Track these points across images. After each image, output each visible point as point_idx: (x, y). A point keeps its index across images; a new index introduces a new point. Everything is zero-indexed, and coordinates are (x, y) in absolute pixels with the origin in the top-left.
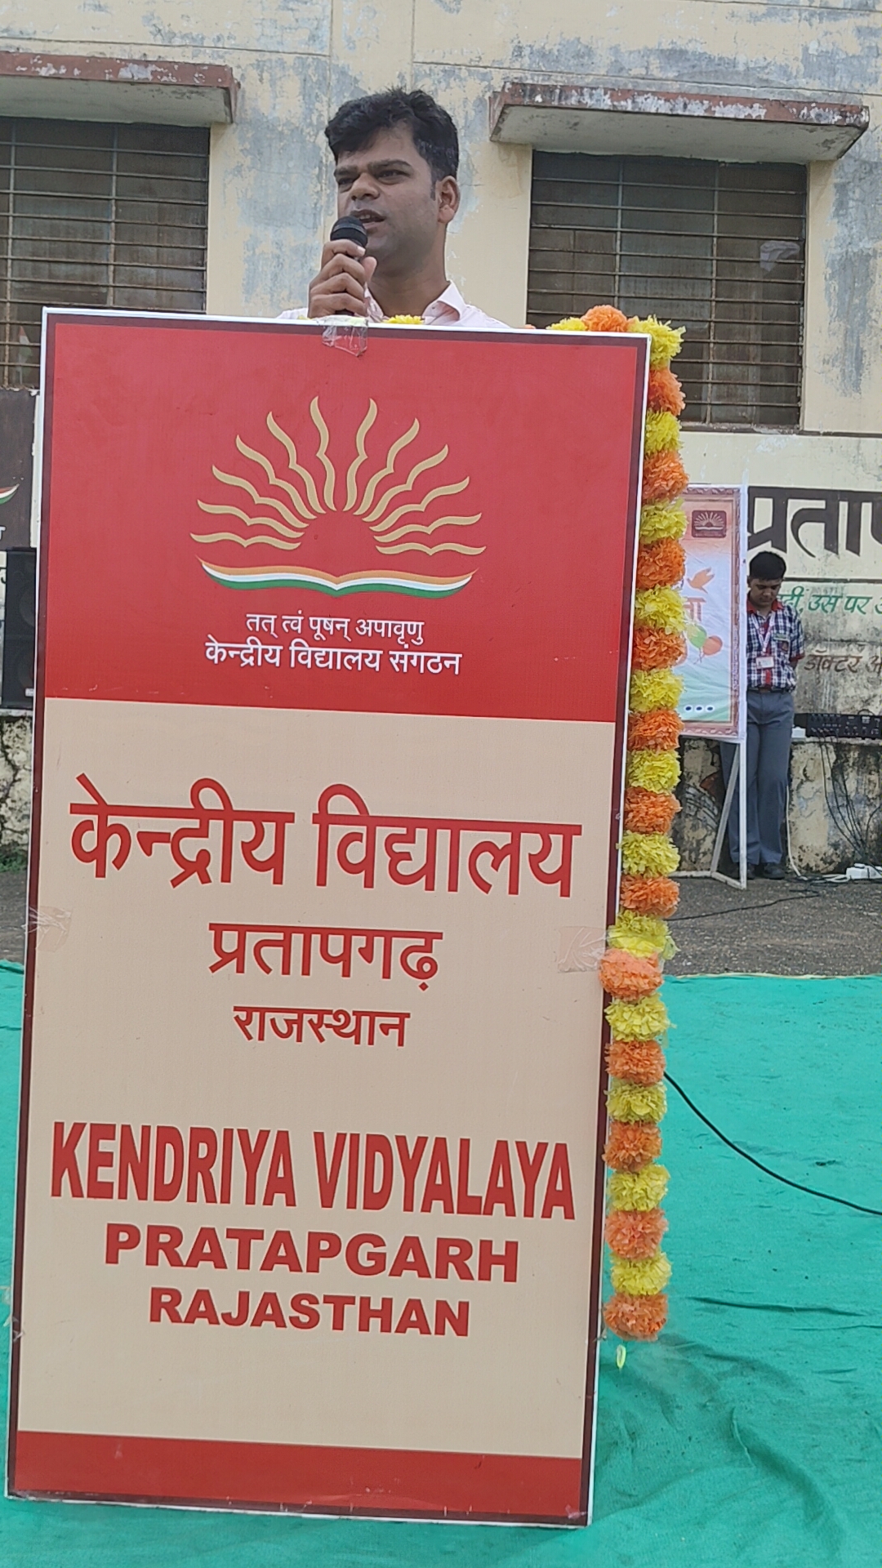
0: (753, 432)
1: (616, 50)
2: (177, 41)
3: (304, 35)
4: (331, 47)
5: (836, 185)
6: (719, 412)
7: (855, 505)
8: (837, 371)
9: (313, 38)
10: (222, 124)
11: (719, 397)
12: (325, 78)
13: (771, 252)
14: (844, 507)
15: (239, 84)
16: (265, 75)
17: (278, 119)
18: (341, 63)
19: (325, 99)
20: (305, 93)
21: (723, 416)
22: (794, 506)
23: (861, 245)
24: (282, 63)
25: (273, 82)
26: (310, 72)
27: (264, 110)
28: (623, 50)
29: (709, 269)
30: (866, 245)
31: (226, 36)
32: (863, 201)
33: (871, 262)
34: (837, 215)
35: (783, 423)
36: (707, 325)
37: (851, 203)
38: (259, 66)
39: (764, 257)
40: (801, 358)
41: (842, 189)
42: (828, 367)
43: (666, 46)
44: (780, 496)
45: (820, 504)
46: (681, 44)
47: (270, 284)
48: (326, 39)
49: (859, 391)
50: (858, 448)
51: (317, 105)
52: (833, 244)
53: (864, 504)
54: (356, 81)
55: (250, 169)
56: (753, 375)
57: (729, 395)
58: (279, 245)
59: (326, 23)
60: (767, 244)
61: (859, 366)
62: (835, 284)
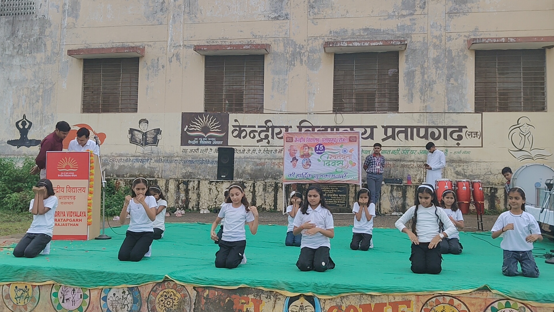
0: (386, 113)
1: (353, 30)
2: (257, 37)
3: (284, 33)
4: (290, 35)
5: (405, 55)
6: (380, 109)
7: (412, 129)
8: (407, 98)
9: (286, 34)
10: (267, 54)
11: (379, 106)
12: (288, 42)
13: (391, 72)
14: (409, 129)
15: (270, 45)
16: (276, 43)
17: (278, 52)
18: (292, 38)
19: (289, 47)
20: (284, 46)
21: (380, 110)
22: (397, 130)
23: (412, 69)
24: (279, 40)
25: (277, 44)
26: (285, 41)
27: (275, 50)
28: (354, 30)
29: (375, 77)
30: (413, 69)
31: (267, 35)
32: (412, 59)
33: (415, 72)
34: (406, 62)
35: (395, 111)
36: (375, 90)
37: (409, 59)
38: (275, 41)
39: (389, 73)
40: (398, 96)
41: (407, 56)
42: (405, 97)
43: (364, 28)
44: (394, 128)
45: (404, 129)
46: (368, 27)
47: (277, 87)
48: (289, 34)
49: (412, 102)
50: (412, 116)
51: (287, 48)
52: (405, 69)
53: (414, 129)
54: (295, 42)
55: (273, 63)
56: (387, 100)
57: (381, 105)
58: (279, 79)
59: (289, 30)
60: (390, 70)
61: (412, 97)
62: (406, 78)
